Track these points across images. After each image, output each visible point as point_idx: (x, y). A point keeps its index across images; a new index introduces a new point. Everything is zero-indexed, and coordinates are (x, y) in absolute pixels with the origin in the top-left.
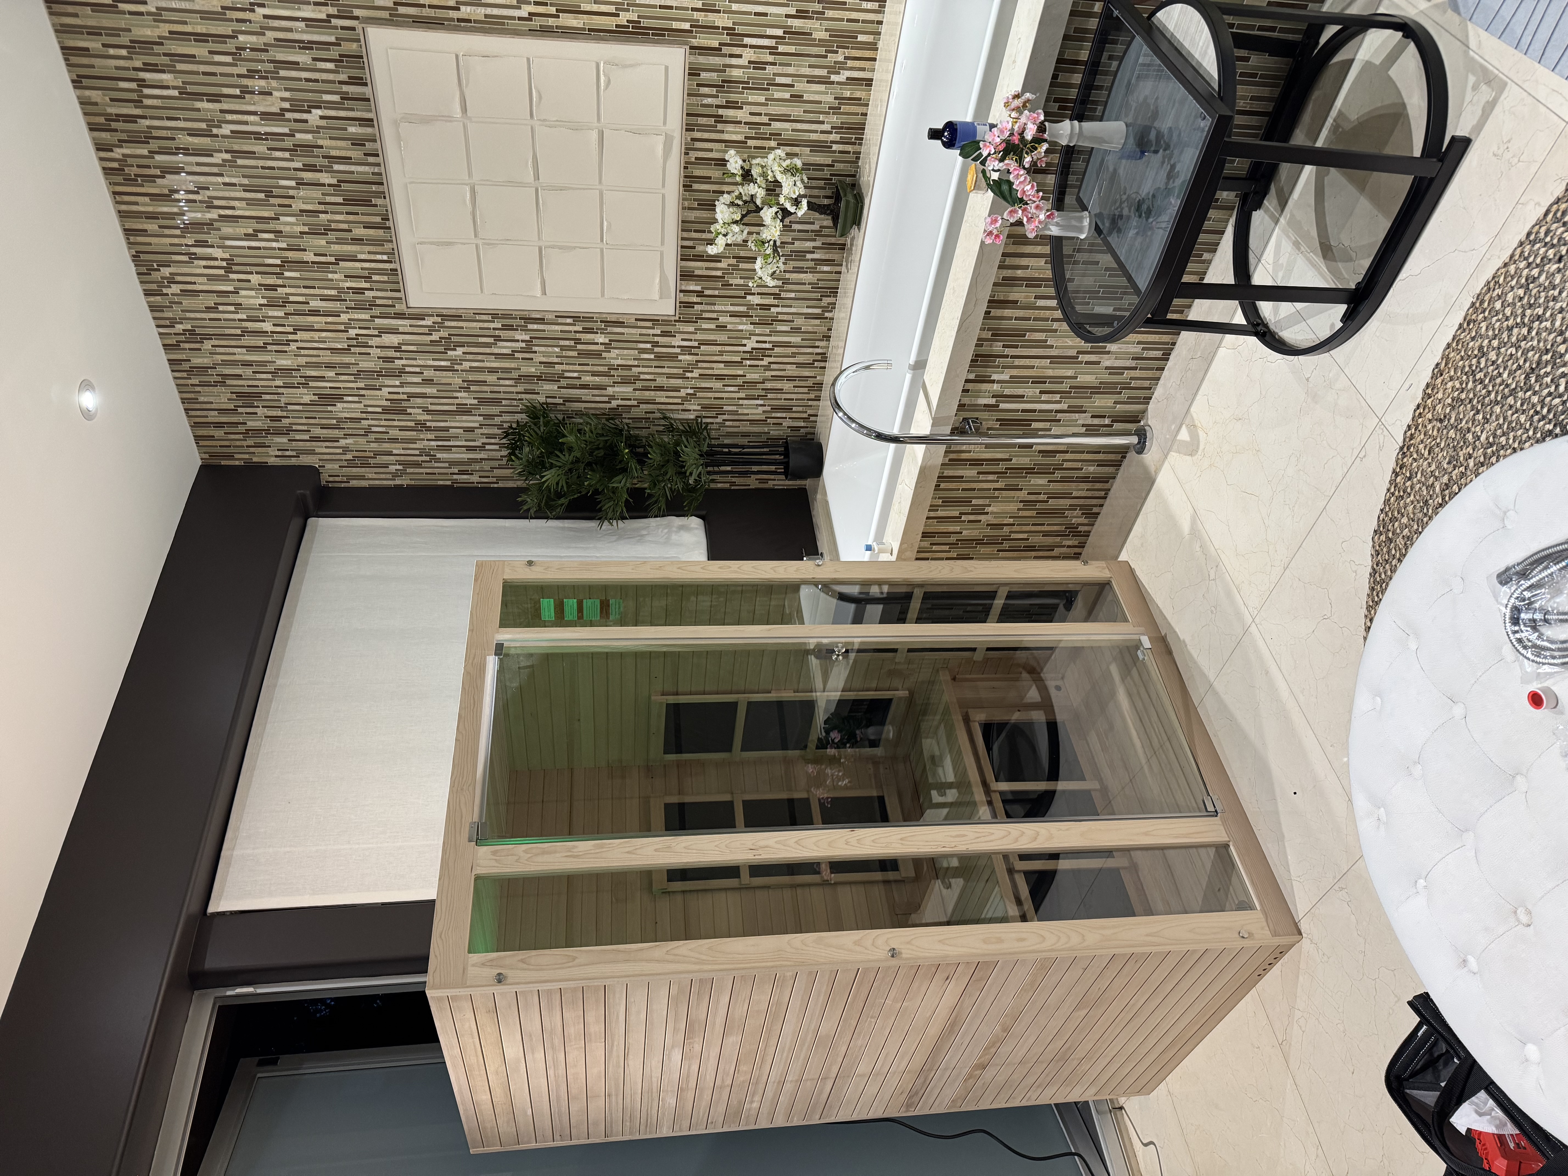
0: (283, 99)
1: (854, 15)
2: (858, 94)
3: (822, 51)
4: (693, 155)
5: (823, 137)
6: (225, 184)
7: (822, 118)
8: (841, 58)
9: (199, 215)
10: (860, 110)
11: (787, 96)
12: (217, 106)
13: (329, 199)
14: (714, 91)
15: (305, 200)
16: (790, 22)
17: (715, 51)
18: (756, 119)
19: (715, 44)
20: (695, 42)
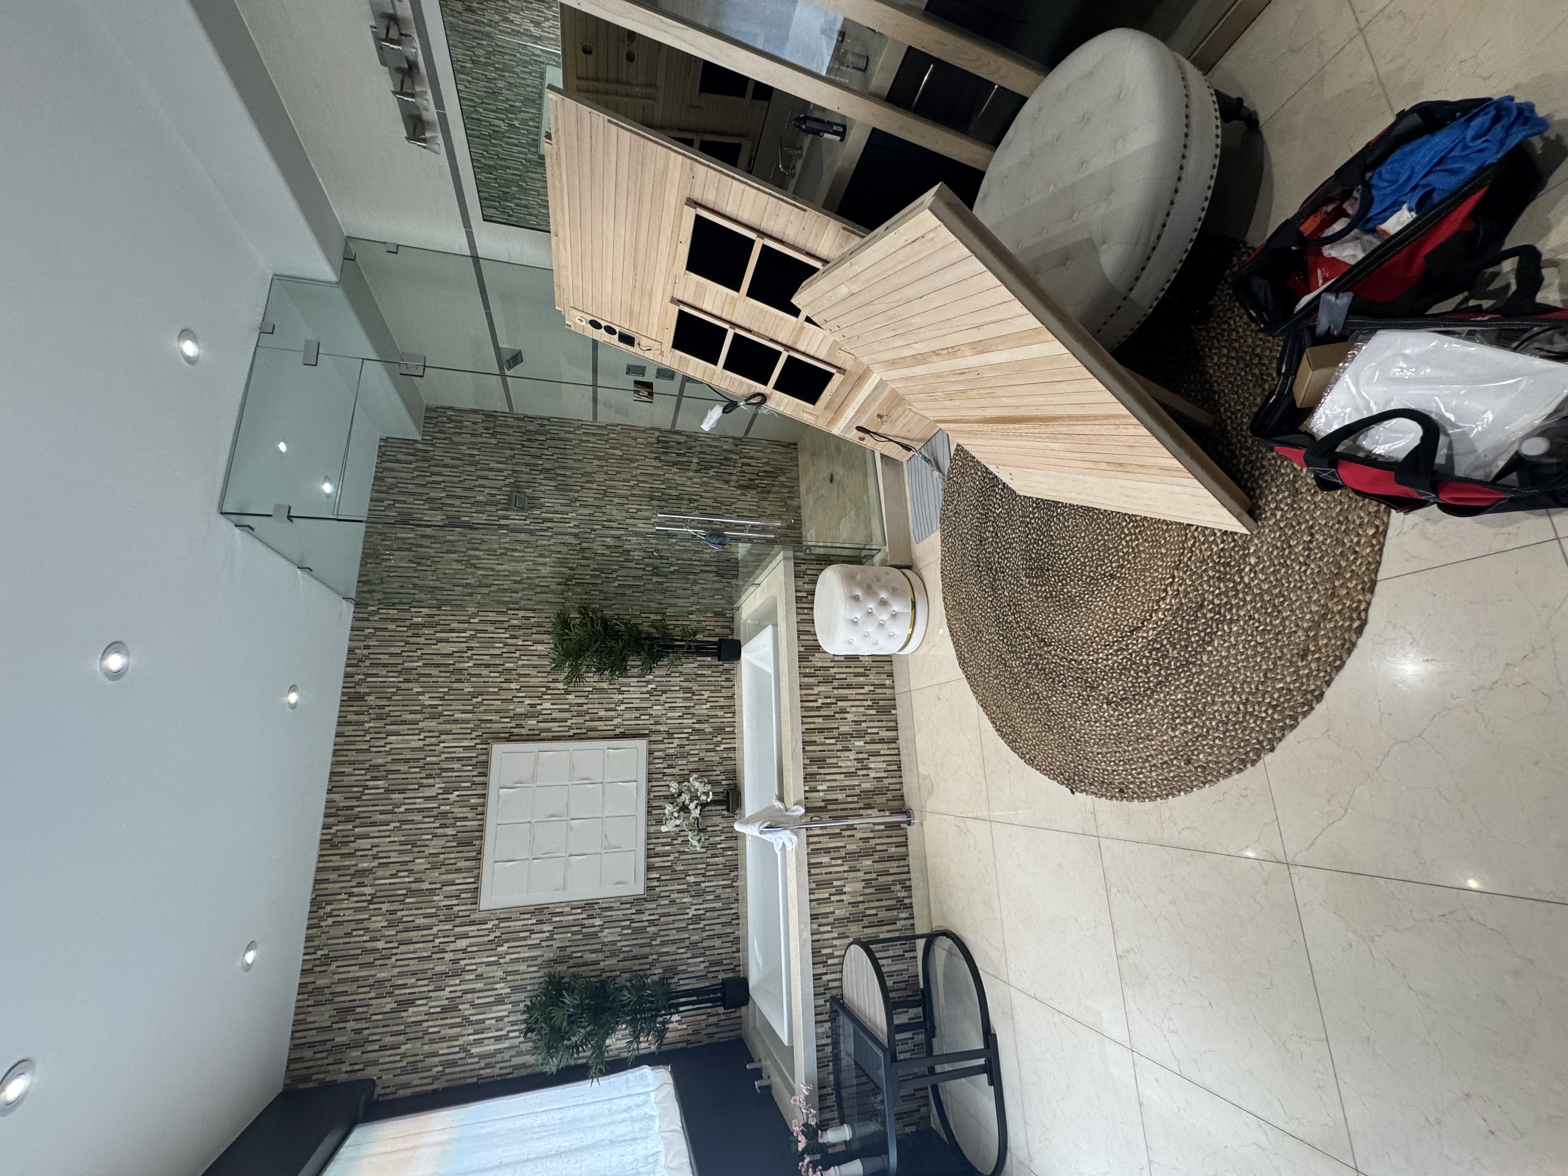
0: (440, 788)
1: (722, 720)
2: (730, 755)
3: (711, 737)
4: (652, 795)
5: (717, 778)
6: (389, 842)
7: (715, 768)
8: (719, 739)
9: (366, 865)
10: (733, 762)
11: (697, 759)
12: (403, 796)
13: (449, 844)
14: (661, 761)
15: (434, 847)
16: (694, 726)
17: (661, 742)
18: (683, 772)
19: (661, 739)
20: (651, 739)
